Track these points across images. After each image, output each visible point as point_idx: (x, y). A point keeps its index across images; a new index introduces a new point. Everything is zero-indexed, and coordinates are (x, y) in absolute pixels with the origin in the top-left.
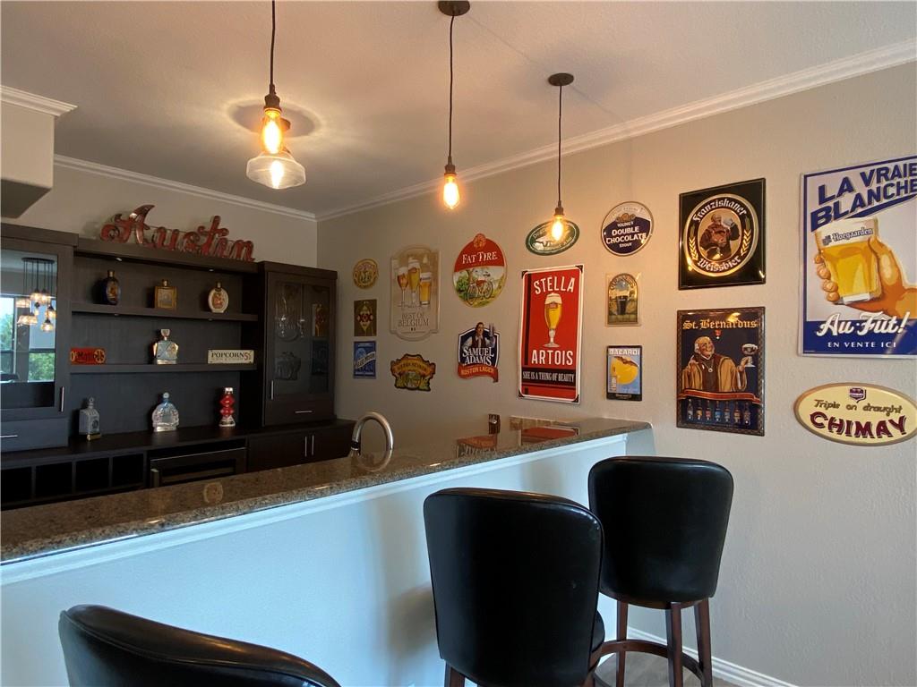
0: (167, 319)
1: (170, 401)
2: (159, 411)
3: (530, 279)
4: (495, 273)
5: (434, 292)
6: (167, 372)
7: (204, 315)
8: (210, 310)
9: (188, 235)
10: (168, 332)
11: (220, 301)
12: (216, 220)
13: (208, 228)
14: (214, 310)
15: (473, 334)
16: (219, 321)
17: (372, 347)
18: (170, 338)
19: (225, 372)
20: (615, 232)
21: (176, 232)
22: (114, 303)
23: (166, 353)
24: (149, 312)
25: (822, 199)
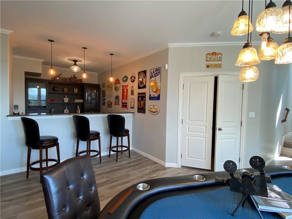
0: (66, 94)
1: (67, 108)
2: (65, 110)
3: (123, 86)
4: (119, 85)
5: (112, 89)
6: (66, 103)
7: (73, 93)
8: (74, 92)
9: (69, 79)
10: (66, 96)
11: (76, 91)
12: (74, 75)
13: (73, 77)
14: (75, 92)
15: (116, 97)
16: (76, 94)
17: (105, 100)
18: (67, 97)
19: (78, 104)
20: (132, 78)
21: (67, 78)
22: (56, 91)
23: (66, 100)
24: (63, 93)
25: (152, 74)
